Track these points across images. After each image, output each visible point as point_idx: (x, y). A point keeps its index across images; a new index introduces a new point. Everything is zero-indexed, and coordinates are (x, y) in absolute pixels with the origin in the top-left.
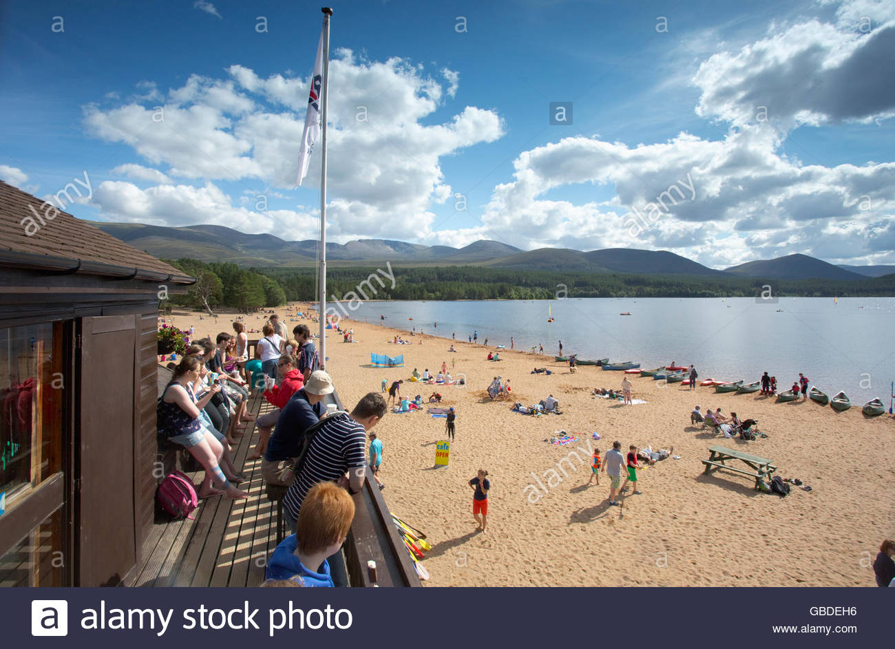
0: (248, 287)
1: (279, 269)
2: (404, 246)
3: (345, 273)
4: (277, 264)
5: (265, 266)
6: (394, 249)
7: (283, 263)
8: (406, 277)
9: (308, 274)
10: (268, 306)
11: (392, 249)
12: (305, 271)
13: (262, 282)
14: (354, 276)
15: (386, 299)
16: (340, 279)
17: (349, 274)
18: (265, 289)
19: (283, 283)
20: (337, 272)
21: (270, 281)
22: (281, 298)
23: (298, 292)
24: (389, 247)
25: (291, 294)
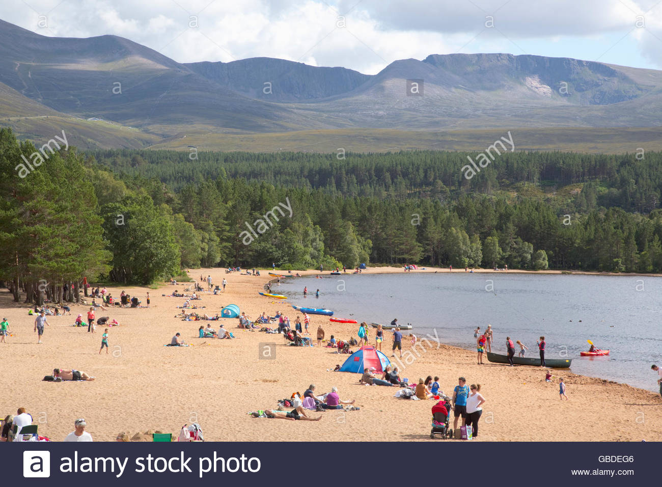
0: (49, 208)
1: (155, 158)
2: (589, 75)
3: (379, 171)
4: (148, 142)
5: (108, 148)
6: (555, 88)
7: (166, 137)
8: (604, 190)
9: (255, 174)
10: (115, 279)
11: (546, 89)
12: (243, 167)
13: (99, 194)
14: (413, 184)
15: (531, 266)
16: (361, 193)
17: (393, 177)
18: (109, 221)
19: (169, 201)
20: (353, 170)
21: (126, 192)
22: (162, 253)
23: (219, 233)
24: (533, 82)
25: (197, 241)
